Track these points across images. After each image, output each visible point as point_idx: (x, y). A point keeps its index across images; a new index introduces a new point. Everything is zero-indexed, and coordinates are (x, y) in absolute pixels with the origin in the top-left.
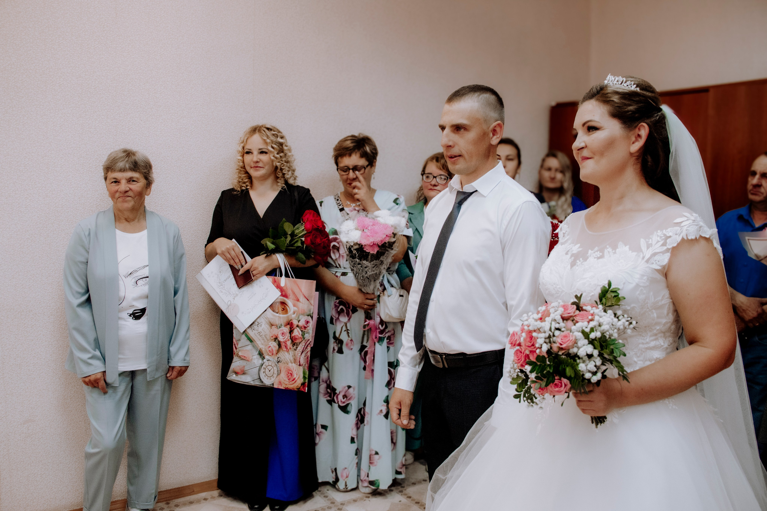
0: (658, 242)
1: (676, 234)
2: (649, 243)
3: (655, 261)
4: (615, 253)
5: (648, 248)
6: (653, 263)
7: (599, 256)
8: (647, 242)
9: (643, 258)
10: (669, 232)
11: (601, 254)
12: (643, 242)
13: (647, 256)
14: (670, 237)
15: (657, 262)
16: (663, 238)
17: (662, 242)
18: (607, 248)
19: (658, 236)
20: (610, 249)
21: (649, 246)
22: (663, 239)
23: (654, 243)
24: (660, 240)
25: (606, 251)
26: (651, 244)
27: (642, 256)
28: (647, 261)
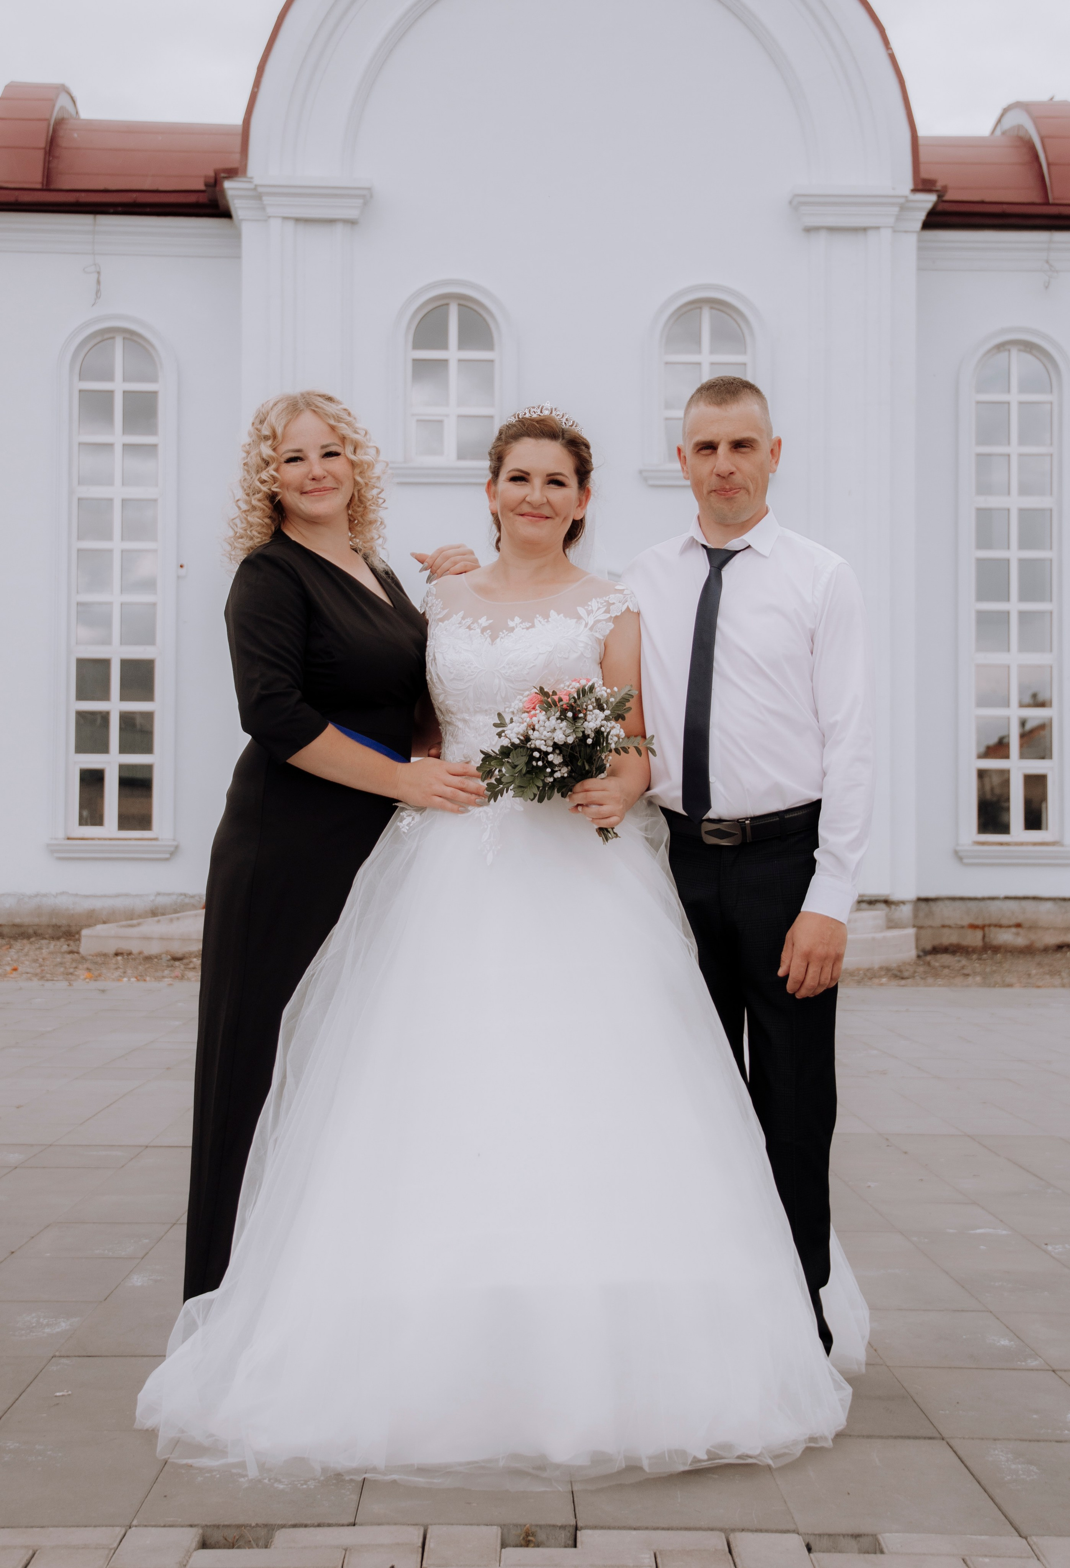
0: (599, 608)
1: (619, 602)
2: (589, 609)
3: (599, 629)
4: (548, 621)
5: (589, 615)
6: (596, 632)
7: (528, 626)
8: (587, 610)
9: (586, 625)
10: (612, 598)
11: (530, 624)
12: (581, 611)
13: (591, 623)
14: (614, 604)
15: (600, 630)
16: (605, 604)
17: (604, 609)
18: (537, 618)
19: (598, 602)
20: (540, 618)
21: (589, 613)
22: (604, 606)
23: (595, 609)
24: (601, 606)
25: (536, 621)
26: (592, 611)
27: (584, 623)
28: (591, 629)
